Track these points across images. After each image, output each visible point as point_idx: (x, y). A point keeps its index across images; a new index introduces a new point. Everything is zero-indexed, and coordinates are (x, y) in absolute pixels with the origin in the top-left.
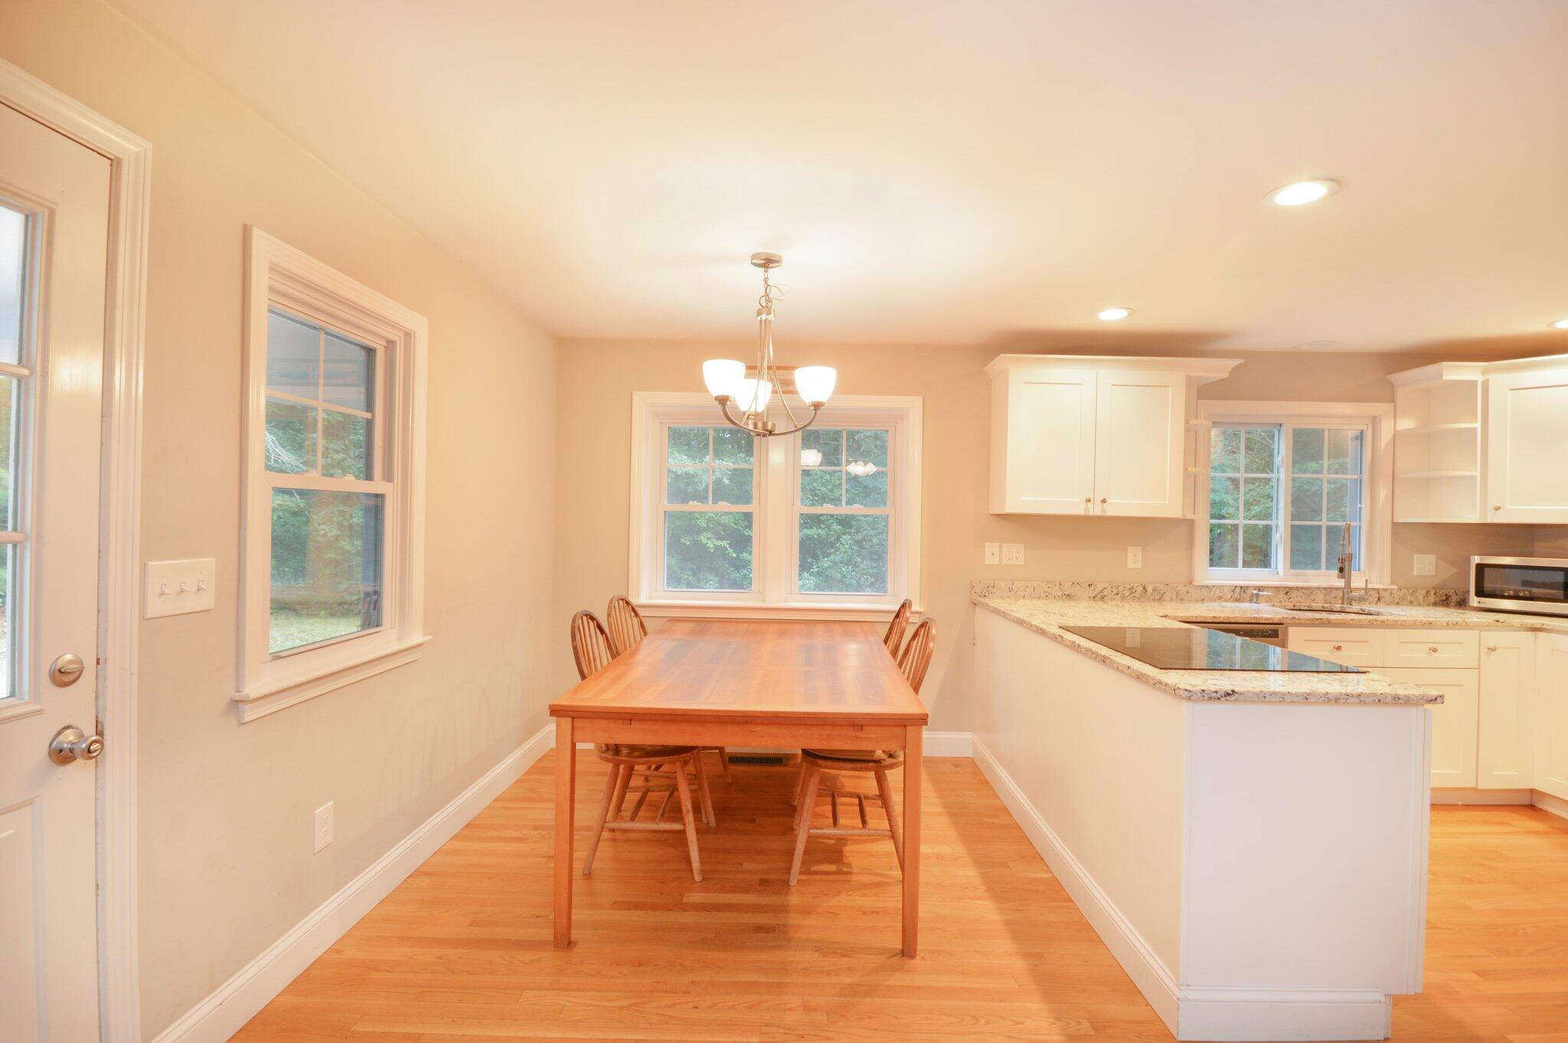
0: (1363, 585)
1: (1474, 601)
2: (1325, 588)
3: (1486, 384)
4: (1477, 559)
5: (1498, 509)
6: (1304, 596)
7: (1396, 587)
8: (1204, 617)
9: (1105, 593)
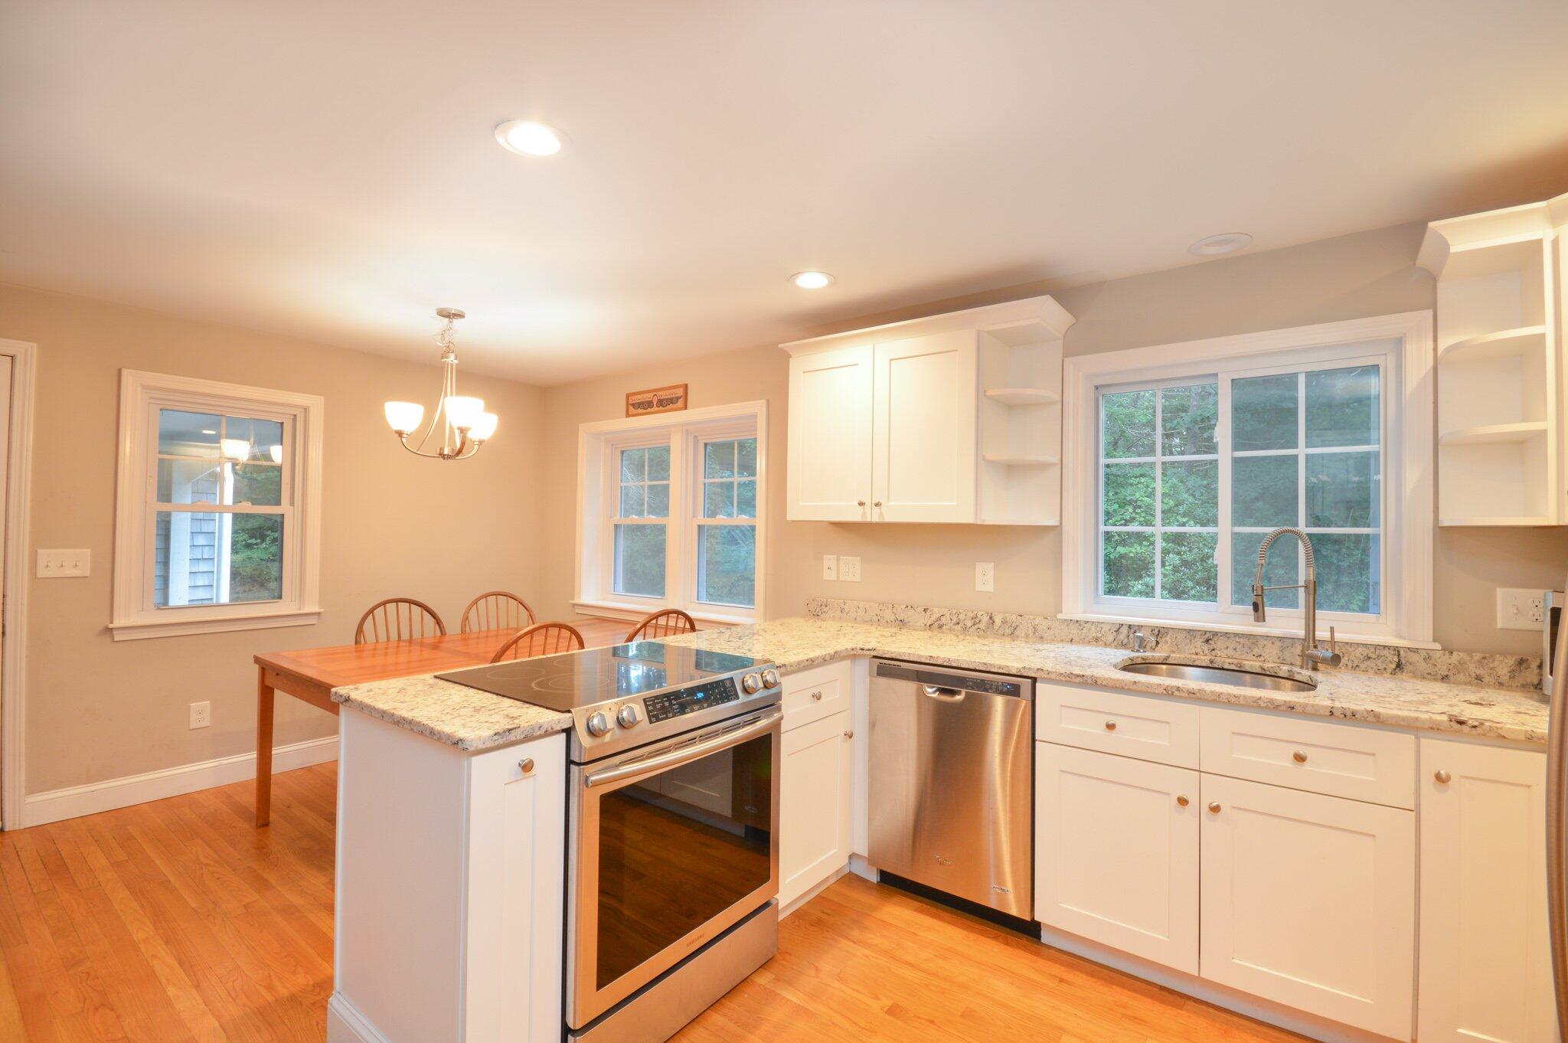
2: (1281, 639)
3: (1556, 245)
6: (1239, 647)
7: (1438, 646)
9: (943, 620)
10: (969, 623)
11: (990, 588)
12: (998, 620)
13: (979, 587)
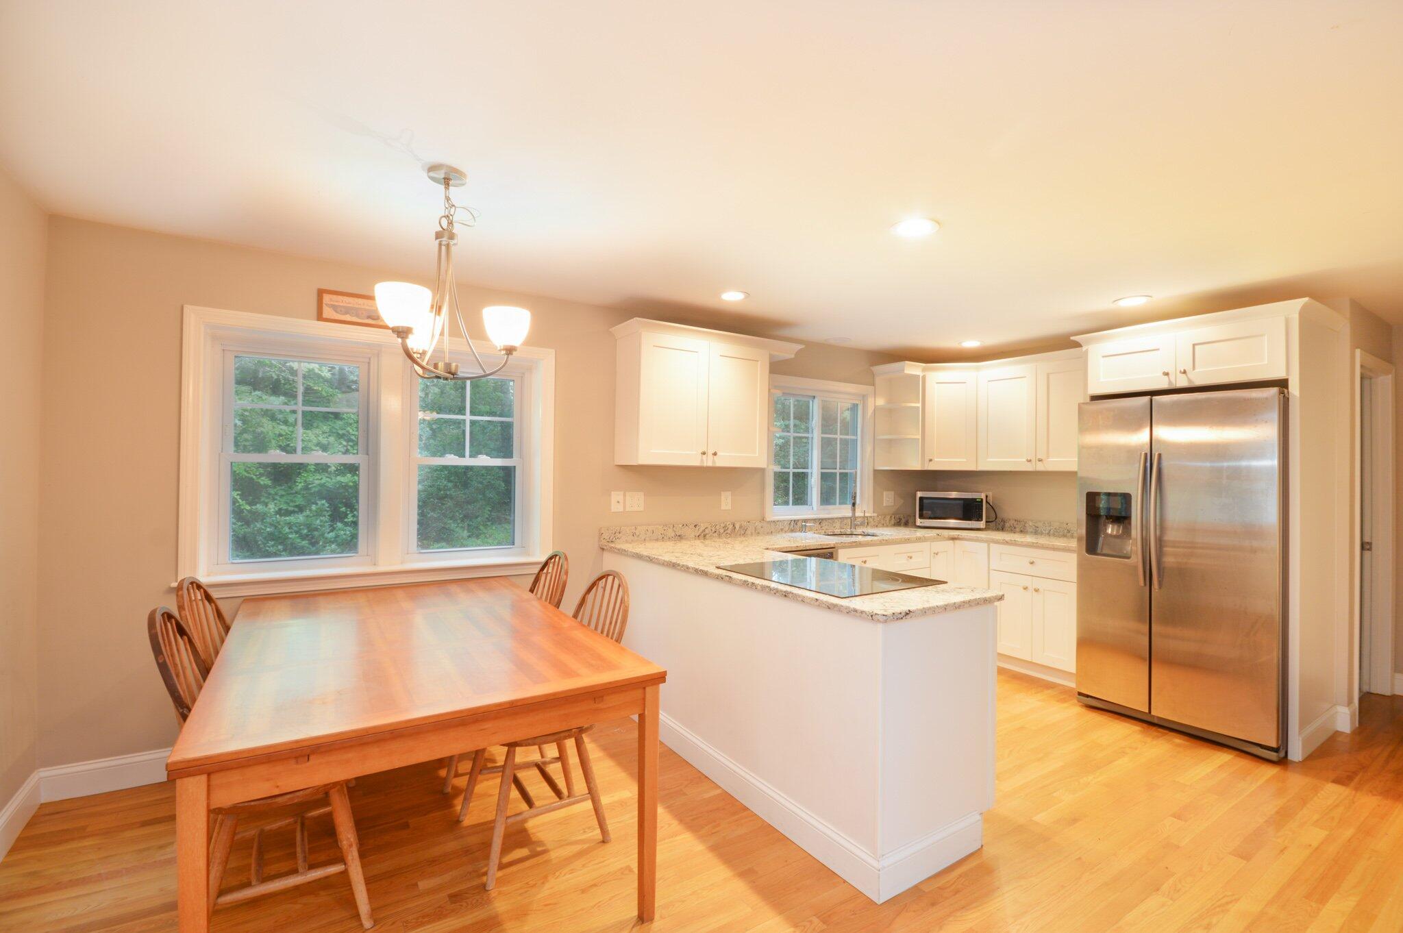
0: (862, 515)
1: (919, 522)
2: (840, 518)
3: (924, 377)
4: (919, 494)
5: (931, 460)
7: (875, 515)
8: (792, 547)
9: (707, 531)
10: (722, 531)
11: (729, 507)
12: (737, 526)
13: (724, 507)
